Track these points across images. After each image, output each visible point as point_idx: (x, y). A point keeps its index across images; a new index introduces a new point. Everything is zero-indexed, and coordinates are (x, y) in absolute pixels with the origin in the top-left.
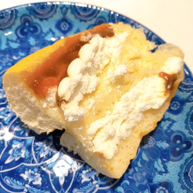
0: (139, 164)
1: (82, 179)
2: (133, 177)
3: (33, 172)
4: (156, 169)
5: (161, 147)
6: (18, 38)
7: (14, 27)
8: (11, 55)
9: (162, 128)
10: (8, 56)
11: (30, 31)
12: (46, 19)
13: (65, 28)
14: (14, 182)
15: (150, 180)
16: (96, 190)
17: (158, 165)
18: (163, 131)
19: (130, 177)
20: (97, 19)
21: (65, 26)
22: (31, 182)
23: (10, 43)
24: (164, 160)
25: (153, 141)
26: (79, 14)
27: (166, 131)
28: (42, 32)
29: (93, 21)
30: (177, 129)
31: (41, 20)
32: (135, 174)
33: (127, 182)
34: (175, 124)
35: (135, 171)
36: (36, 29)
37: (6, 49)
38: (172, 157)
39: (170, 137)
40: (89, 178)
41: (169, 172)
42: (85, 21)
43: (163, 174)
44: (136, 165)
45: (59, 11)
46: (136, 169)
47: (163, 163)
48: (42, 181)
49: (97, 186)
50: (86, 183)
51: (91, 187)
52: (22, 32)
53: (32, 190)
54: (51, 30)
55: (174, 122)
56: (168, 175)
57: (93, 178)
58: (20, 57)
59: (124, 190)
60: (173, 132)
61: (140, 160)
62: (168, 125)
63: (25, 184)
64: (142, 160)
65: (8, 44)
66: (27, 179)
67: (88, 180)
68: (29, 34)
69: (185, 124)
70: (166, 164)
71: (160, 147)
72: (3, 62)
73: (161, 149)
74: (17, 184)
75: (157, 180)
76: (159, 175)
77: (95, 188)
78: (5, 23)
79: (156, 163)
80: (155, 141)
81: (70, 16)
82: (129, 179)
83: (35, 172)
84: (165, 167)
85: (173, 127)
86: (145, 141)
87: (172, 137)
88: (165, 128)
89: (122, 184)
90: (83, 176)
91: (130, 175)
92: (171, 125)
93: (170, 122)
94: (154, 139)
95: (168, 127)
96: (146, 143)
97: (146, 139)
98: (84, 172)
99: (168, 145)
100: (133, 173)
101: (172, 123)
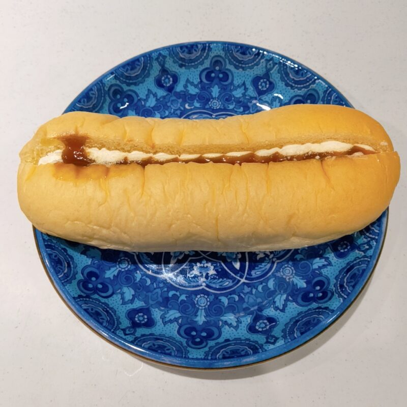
0: (260, 288)
1: (193, 270)
2: (245, 296)
4: (274, 302)
5: (297, 284)
6: (201, 81)
7: (201, 68)
8: (185, 101)
9: (312, 264)
10: (180, 100)
11: (218, 77)
12: (243, 69)
13: (263, 87)
15: (261, 309)
16: (201, 288)
17: (280, 300)
18: (311, 269)
19: (242, 295)
20: (308, 91)
21: (263, 84)
23: (189, 85)
24: (290, 298)
25: (292, 273)
26: (287, 75)
27: (314, 270)
28: (232, 83)
29: (302, 92)
30: (326, 274)
31: (237, 67)
32: (248, 295)
33: (237, 298)
34: (329, 267)
35: (251, 293)
36: (226, 77)
37: (181, 91)
38: (299, 300)
39: (314, 278)
40: (200, 273)
41: (284, 312)
42: (292, 87)
43: (278, 311)
44: (256, 287)
45: (263, 62)
46: (254, 291)
47: (287, 300)
49: (204, 284)
50: (195, 276)
51: (197, 282)
52: (208, 77)
53: (142, 256)
54: (244, 84)
55: (330, 264)
56: (282, 314)
57: (204, 275)
58: (193, 107)
59: (228, 304)
60: (320, 275)
61: (264, 284)
62: (321, 265)
64: (267, 285)
65: (185, 86)
68: (216, 81)
69: (338, 273)
70: (289, 303)
71: (295, 284)
72: (172, 106)
73: (295, 285)
75: (267, 313)
76: (273, 309)
77: (201, 285)
78: (191, 59)
79: (278, 296)
80: (294, 275)
81: (275, 76)
82: (239, 296)
84: (285, 306)
85: (325, 269)
86: (283, 269)
87: (316, 280)
88: (315, 266)
89: (229, 296)
90: (195, 268)
91: (243, 293)
92: (324, 266)
93: (326, 263)
94: (294, 272)
95: (319, 267)
96: (283, 272)
97: (286, 267)
98: (198, 264)
99: (305, 285)
100: (248, 293)
101: (327, 265)
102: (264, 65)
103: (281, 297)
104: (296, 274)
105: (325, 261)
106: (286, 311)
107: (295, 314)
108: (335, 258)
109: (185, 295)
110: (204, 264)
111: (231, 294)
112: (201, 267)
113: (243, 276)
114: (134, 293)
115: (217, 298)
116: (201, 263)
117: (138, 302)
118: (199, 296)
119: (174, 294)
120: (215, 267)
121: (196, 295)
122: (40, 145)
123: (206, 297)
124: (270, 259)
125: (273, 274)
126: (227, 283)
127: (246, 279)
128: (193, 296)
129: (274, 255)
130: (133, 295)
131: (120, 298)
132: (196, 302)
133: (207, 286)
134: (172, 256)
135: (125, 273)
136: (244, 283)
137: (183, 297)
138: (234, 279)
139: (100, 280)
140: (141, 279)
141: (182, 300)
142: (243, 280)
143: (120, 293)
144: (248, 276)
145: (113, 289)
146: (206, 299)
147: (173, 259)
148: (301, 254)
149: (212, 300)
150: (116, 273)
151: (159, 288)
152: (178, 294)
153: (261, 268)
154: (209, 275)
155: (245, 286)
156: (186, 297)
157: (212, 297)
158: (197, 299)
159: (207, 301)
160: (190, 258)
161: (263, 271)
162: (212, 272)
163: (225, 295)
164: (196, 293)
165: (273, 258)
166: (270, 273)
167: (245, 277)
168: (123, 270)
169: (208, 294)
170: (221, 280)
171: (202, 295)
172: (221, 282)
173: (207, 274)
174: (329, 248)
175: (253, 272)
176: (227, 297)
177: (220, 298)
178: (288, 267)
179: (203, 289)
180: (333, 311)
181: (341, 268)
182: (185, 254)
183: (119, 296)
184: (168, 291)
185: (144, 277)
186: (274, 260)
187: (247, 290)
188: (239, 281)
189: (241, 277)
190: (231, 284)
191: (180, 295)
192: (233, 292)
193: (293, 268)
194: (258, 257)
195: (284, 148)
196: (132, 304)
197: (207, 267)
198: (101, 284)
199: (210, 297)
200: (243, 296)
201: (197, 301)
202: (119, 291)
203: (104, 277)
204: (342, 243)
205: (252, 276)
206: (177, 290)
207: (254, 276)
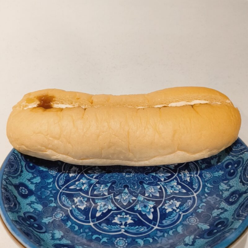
0: (171, 232)
1: (115, 220)
2: (158, 239)
3: (83, 200)
4: (184, 241)
5: (201, 228)
9: (211, 214)
14: (66, 200)
16: (120, 233)
18: (212, 217)
19: (156, 238)
22: (78, 205)
24: (197, 237)
25: (197, 221)
27: (214, 217)
30: (224, 217)
33: (151, 240)
34: (226, 213)
35: (163, 236)
38: (205, 236)
39: (215, 222)
40: (120, 222)
41: (194, 245)
43: (188, 246)
44: (167, 232)
46: (166, 235)
47: (195, 239)
48: (84, 208)
49: (123, 230)
50: (116, 224)
51: (118, 228)
53: (75, 210)
55: (226, 211)
57: (123, 223)
59: (144, 244)
60: (220, 218)
61: (174, 230)
62: (219, 213)
63: (73, 204)
64: (176, 231)
66: (77, 202)
67: (119, 222)
69: (233, 213)
70: (197, 240)
74: (68, 202)
76: (183, 246)
77: (120, 231)
80: (198, 222)
82: (153, 239)
83: (84, 201)
84: (194, 242)
85: (223, 215)
86: (189, 219)
87: (217, 222)
88: (214, 215)
89: (145, 239)
90: (116, 218)
91: (157, 237)
92: (221, 213)
93: (222, 211)
94: (198, 220)
95: (217, 214)
96: (188, 221)
97: (190, 218)
98: (119, 216)
99: (209, 227)
100: (160, 236)
101: (224, 212)
103: (189, 238)
104: (199, 222)
105: (222, 210)
108: (228, 206)
109: (107, 238)
110: (123, 216)
111: (146, 238)
112: (121, 218)
113: (156, 224)
114: (63, 235)
115: (134, 240)
116: (121, 215)
117: (65, 240)
118: (118, 239)
119: (97, 237)
120: (132, 217)
121: (116, 238)
123: (125, 239)
124: (177, 213)
125: (180, 222)
126: (142, 229)
127: (159, 226)
128: (114, 239)
129: (180, 210)
130: (62, 236)
131: (51, 236)
132: (115, 243)
133: (126, 231)
134: (98, 210)
135: (58, 221)
136: (157, 230)
137: (105, 239)
138: (148, 227)
139: (36, 222)
140: (71, 226)
141: (104, 242)
142: (156, 227)
143: (51, 233)
144: (160, 224)
145: (46, 230)
146: (125, 241)
148: (201, 209)
149: (129, 242)
150: (51, 221)
151: (85, 232)
152: (101, 237)
153: (170, 218)
154: (127, 223)
155: (158, 232)
156: (107, 239)
157: (130, 240)
158: (116, 241)
159: (126, 243)
160: (112, 212)
161: (172, 221)
162: (130, 221)
163: (142, 238)
164: (116, 237)
165: (179, 212)
166: (178, 222)
168: (57, 219)
169: (126, 237)
170: (137, 227)
171: (121, 238)
172: (137, 228)
173: (126, 222)
174: (222, 202)
175: (164, 222)
176: (142, 239)
177: (137, 240)
178: (192, 217)
179: (122, 233)
180: (236, 229)
181: (235, 209)
182: (108, 209)
183: (50, 235)
184: (92, 235)
185: (74, 225)
186: (180, 213)
187: (159, 234)
188: (153, 228)
189: (155, 225)
190: (146, 230)
191: (103, 238)
192: (149, 236)
193: (196, 218)
194: (167, 211)
196: (60, 241)
197: (126, 217)
198: (37, 224)
199: (128, 239)
200: (157, 239)
201: (117, 242)
202: (51, 232)
203: (41, 222)
204: (232, 197)
205: (163, 224)
206: (100, 234)
207: (165, 224)
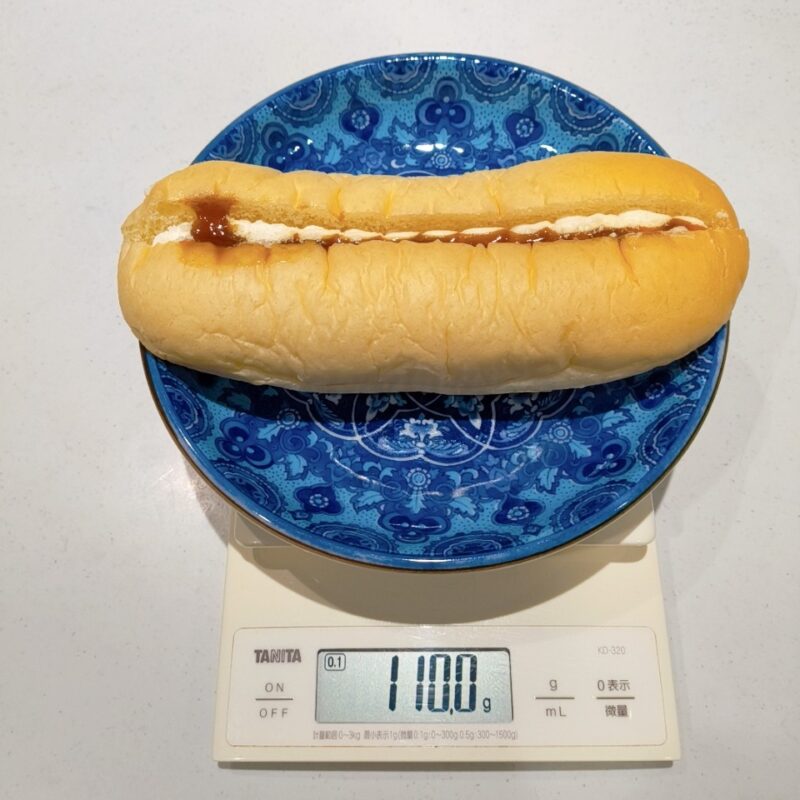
0: (514, 458)
1: (404, 429)
2: (490, 471)
4: (539, 480)
5: (575, 452)
6: (419, 122)
7: (418, 98)
8: (390, 156)
9: (602, 421)
10: (382, 154)
11: (448, 115)
12: (490, 100)
13: (523, 132)
15: (516, 488)
16: (416, 457)
17: (547, 476)
18: (600, 428)
19: (484, 469)
20: (600, 137)
21: (525, 127)
23: (397, 128)
24: (564, 473)
25: (569, 435)
26: (565, 110)
27: (604, 431)
28: (471, 125)
29: (590, 140)
30: (624, 435)
31: (480, 98)
32: (495, 469)
33: (476, 474)
34: (629, 424)
35: (499, 466)
36: (461, 114)
37: (385, 139)
38: (579, 475)
39: (604, 442)
40: (415, 434)
41: (554, 494)
42: (573, 131)
43: (545, 492)
44: (508, 457)
45: (523, 89)
46: (505, 463)
47: (559, 476)
48: (339, 400)
49: (422, 452)
50: (407, 439)
51: (411, 448)
52: (430, 114)
53: (319, 406)
54: (491, 127)
55: (631, 419)
56: (550, 496)
57: (422, 437)
58: (403, 166)
59: (461, 482)
60: (615, 436)
61: (521, 452)
62: (616, 421)
64: (526, 454)
65: (392, 130)
67: (413, 436)
68: (444, 121)
69: (644, 431)
70: (561, 481)
71: (573, 451)
72: (368, 164)
73: (572, 454)
75: (526, 496)
76: (535, 490)
77: (417, 453)
78: (401, 84)
79: (545, 471)
80: (570, 438)
81: (544, 114)
82: (480, 470)
84: (555, 485)
85: (623, 428)
86: (553, 429)
87: (608, 444)
88: (607, 424)
89: (463, 471)
90: (407, 426)
91: (487, 467)
92: (622, 423)
93: (625, 418)
94: (572, 433)
95: (613, 424)
96: (552, 433)
97: (558, 426)
98: (413, 421)
99: (589, 453)
100: (494, 465)
101: (627, 421)
102: (526, 93)
103: (549, 472)
104: (574, 437)
105: (624, 415)
106: (557, 492)
107: (572, 495)
108: (639, 409)
109: (390, 469)
110: (421, 420)
111: (466, 468)
112: (417, 425)
113: (486, 440)
114: (306, 464)
115: (443, 474)
116: (416, 418)
117: (313, 477)
118: (413, 471)
119: (373, 467)
120: (439, 425)
121: (409, 469)
122: (157, 213)
123: (425, 471)
124: (531, 414)
125: (536, 436)
126: (461, 450)
127: (492, 444)
128: (404, 471)
129: (539, 407)
130: (305, 467)
131: (284, 470)
132: (408, 480)
133: (427, 454)
134: (368, 407)
135: (290, 433)
136: (488, 451)
137: (387, 472)
138: (470, 445)
139: (249, 442)
140: (317, 442)
141: (386, 476)
142: (487, 446)
143: (282, 463)
144: (495, 440)
145: (272, 456)
146: (425, 474)
147: (371, 412)
148: (583, 405)
149: (434, 477)
150: (276, 432)
151: (348, 456)
152: (379, 466)
153: (516, 427)
154: (430, 437)
155: (490, 456)
156: (392, 472)
157: (434, 473)
158: (409, 475)
159: (427, 479)
160: (398, 411)
161: (520, 432)
162: (434, 433)
163: (457, 469)
164: (409, 465)
165: (536, 411)
166: (532, 435)
167: (490, 439)
168: (287, 428)
169: (428, 467)
170: (450, 445)
171: (418, 469)
172: (450, 448)
173: (427, 436)
174: (630, 395)
175: (503, 434)
176: (459, 472)
177: (448, 473)
178: (561, 425)
179: (420, 459)
180: (633, 485)
181: (648, 424)
182: (390, 405)
183: (283, 467)
184: (362, 463)
185: (323, 440)
186: (539, 414)
187: (492, 461)
188: (480, 447)
189: (484, 441)
190: (466, 452)
191: (383, 468)
192: (471, 465)
193: (569, 427)
194: (512, 411)
195: (558, 222)
196: (303, 480)
197: (427, 424)
198: (251, 447)
199: (431, 471)
200: (487, 471)
201: (411, 478)
202: (282, 459)
203: (257, 439)
204: (652, 385)
205: (501, 439)
206: (377, 460)
207: (506, 440)
